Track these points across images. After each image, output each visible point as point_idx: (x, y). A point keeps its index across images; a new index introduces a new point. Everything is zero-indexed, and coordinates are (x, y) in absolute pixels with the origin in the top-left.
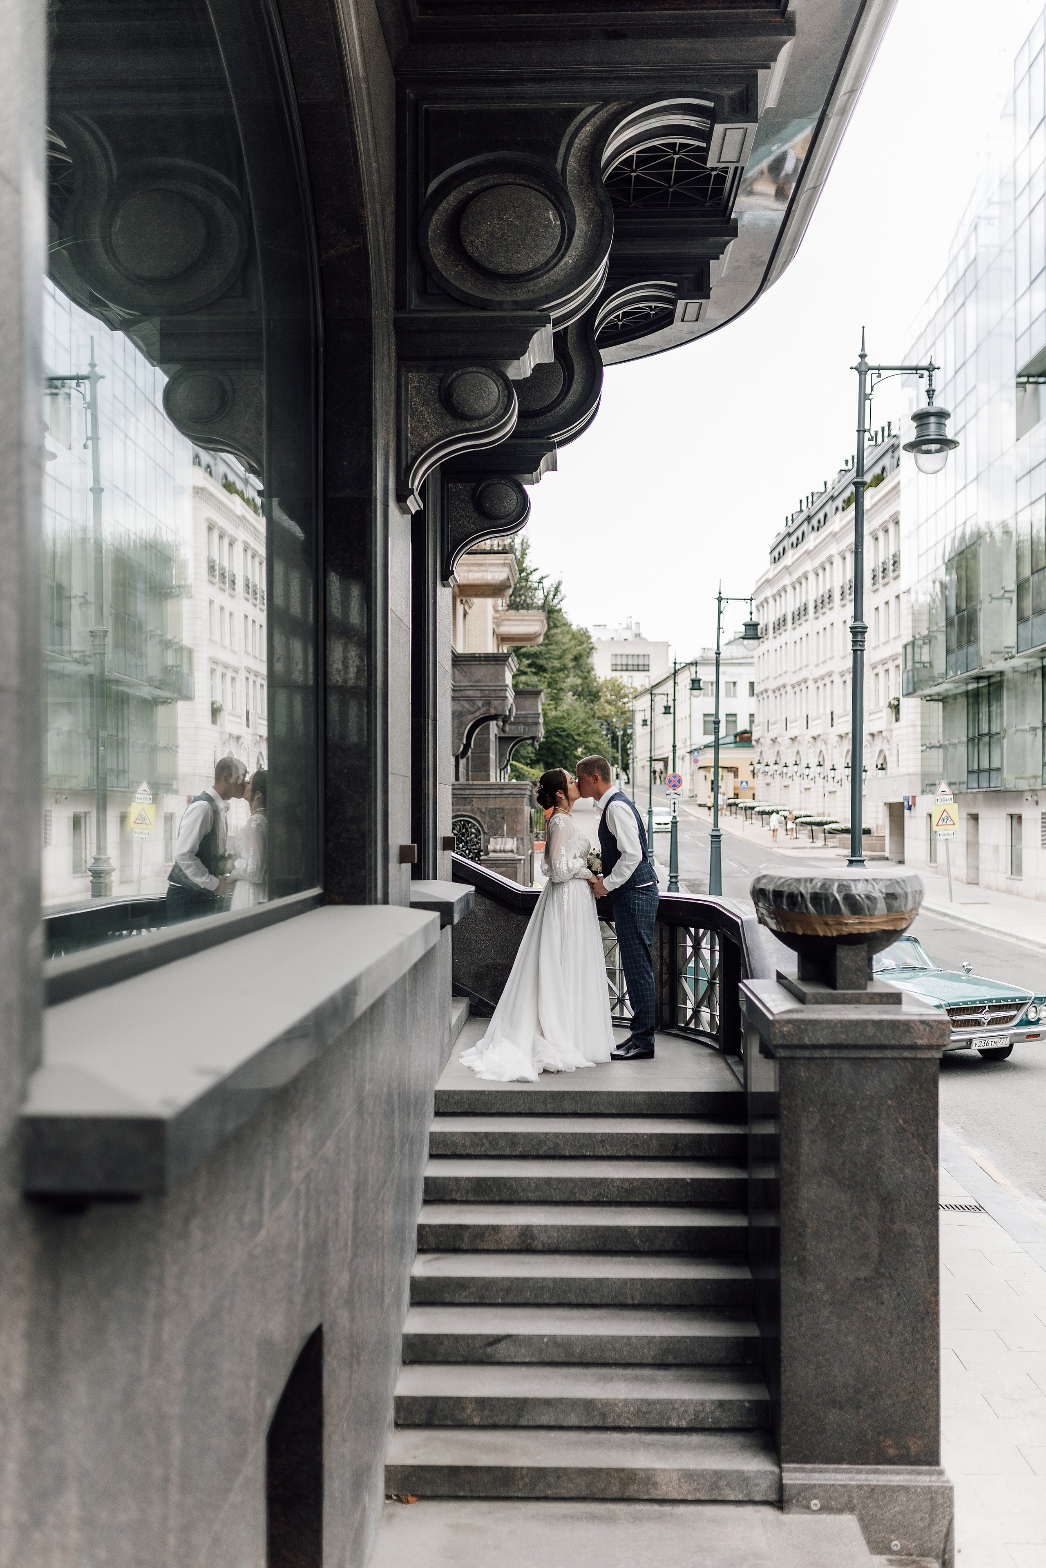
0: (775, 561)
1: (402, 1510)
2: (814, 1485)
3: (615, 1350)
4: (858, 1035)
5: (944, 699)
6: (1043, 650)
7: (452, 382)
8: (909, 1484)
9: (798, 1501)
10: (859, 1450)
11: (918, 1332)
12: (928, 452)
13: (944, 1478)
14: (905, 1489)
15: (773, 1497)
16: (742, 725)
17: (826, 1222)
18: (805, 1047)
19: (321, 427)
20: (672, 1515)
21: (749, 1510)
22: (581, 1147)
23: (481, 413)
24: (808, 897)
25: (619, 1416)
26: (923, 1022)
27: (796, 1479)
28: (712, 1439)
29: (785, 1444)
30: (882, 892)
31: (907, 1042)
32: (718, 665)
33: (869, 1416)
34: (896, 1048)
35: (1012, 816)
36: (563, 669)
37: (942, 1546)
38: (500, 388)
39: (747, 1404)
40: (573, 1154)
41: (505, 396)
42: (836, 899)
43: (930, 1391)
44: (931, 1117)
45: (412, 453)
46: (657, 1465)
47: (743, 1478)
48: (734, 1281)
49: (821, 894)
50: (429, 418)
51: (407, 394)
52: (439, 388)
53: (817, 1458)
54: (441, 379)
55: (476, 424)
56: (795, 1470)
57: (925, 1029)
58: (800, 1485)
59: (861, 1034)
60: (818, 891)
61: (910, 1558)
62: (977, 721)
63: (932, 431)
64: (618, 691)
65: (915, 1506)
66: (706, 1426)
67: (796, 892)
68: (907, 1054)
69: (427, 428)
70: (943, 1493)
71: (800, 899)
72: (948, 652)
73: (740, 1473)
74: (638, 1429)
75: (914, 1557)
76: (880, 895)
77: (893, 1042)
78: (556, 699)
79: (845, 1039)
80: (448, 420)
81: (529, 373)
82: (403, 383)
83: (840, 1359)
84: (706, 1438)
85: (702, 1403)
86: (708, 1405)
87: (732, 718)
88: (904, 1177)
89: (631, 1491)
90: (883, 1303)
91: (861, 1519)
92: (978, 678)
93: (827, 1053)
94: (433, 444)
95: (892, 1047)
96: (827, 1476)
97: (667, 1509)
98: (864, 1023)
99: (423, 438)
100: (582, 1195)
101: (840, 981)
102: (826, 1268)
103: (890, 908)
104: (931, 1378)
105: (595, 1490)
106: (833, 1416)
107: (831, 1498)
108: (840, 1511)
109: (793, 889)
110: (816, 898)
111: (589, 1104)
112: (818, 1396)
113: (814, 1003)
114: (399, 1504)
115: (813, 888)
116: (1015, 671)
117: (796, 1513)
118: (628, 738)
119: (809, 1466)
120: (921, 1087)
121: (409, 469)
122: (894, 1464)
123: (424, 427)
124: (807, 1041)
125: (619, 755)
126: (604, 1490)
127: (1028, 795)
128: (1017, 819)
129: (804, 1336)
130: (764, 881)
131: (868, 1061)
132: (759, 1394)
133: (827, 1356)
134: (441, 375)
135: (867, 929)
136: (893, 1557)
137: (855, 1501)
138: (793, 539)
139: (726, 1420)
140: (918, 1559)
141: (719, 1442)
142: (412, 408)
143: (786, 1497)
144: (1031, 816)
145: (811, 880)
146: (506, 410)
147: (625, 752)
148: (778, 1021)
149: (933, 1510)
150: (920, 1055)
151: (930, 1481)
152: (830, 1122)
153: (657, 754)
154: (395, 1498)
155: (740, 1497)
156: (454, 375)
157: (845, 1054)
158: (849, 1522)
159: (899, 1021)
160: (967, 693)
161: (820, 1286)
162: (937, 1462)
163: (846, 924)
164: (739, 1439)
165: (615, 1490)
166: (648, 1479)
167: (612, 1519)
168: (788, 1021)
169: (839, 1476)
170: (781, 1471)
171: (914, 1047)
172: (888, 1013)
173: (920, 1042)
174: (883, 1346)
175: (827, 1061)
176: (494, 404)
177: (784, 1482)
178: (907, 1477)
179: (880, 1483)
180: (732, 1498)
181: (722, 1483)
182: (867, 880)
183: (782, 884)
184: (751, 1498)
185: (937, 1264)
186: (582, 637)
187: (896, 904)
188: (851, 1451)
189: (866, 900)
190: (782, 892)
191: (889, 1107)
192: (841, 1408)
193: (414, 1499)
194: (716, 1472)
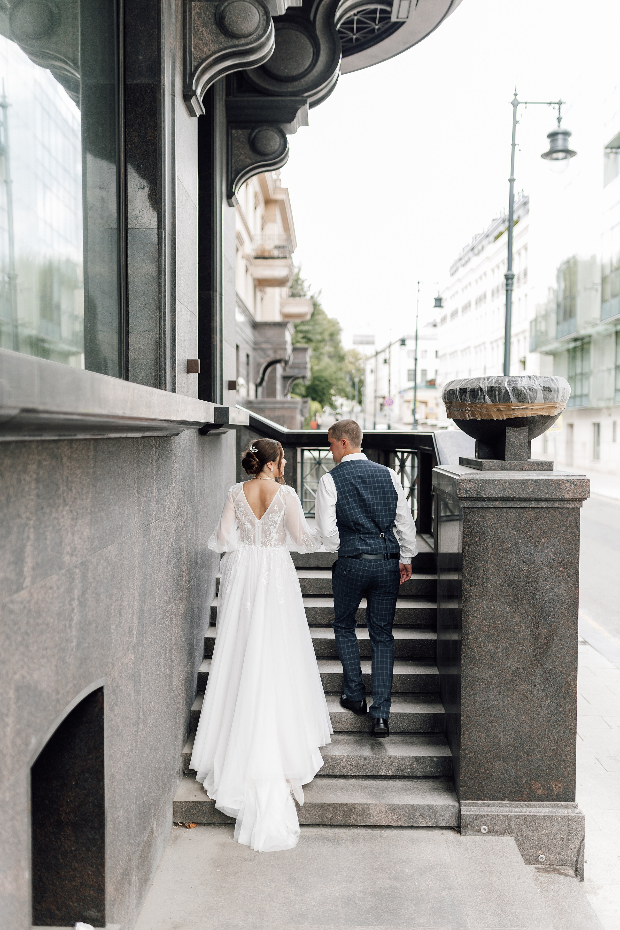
0: (452, 275)
1: (184, 833)
2: (484, 815)
3: (342, 722)
4: (521, 490)
5: (554, 354)
6: (617, 320)
7: (224, 9)
8: (552, 814)
9: (472, 826)
10: (517, 791)
11: (561, 706)
12: (557, 159)
13: (578, 811)
14: (550, 818)
15: (454, 824)
16: (430, 376)
17: (496, 627)
18: (482, 499)
19: (122, 27)
20: (381, 836)
21: (436, 833)
22: (321, 589)
23: (246, 32)
24: (485, 390)
25: (344, 768)
26: (569, 481)
27: (470, 811)
28: (410, 784)
29: (463, 786)
30: (541, 386)
31: (557, 496)
32: (416, 339)
33: (524, 767)
34: (549, 501)
35: (594, 424)
36: (323, 341)
37: (575, 859)
38: (261, 14)
39: (435, 759)
40: (315, 593)
41: (264, 20)
42: (507, 391)
43: (569, 749)
44: (574, 551)
45: (194, 64)
46: (370, 801)
47: (432, 810)
48: (427, 676)
49: (496, 387)
50: (207, 36)
51: (191, 18)
52: (215, 14)
53: (486, 796)
54: (216, 7)
55: (243, 41)
56: (470, 805)
57: (571, 486)
58: (473, 815)
59: (524, 490)
60: (493, 385)
61: (552, 866)
62: (575, 366)
63: (560, 144)
64: (356, 356)
65: (556, 830)
66: (406, 774)
67: (477, 387)
68: (557, 505)
69: (206, 44)
70: (577, 821)
71: (479, 392)
72: (558, 323)
73: (430, 807)
74: (357, 777)
75: (555, 866)
76: (539, 387)
77: (547, 496)
78: (318, 358)
79: (511, 493)
80: (222, 38)
81: (283, 12)
82: (188, 10)
83: (504, 726)
84: (406, 783)
85: (403, 758)
86: (407, 760)
87: (424, 372)
88: (553, 595)
89: (351, 820)
90: (535, 686)
91: (517, 840)
92: (576, 340)
93: (498, 504)
94: (210, 56)
95: (547, 500)
96: (493, 809)
97: (377, 832)
98: (526, 482)
99: (203, 52)
100: (321, 619)
101: (508, 454)
102: (495, 660)
103: (546, 399)
104: (570, 739)
105: (326, 819)
106: (498, 766)
107: (496, 825)
108: (502, 834)
109: (475, 386)
110: (492, 391)
111: (327, 561)
112: (487, 752)
113: (488, 470)
114: (183, 829)
115: (489, 383)
116: (598, 333)
117: (471, 835)
118: (362, 382)
119: (480, 802)
120: (567, 530)
121: (192, 75)
122: (541, 800)
123: (203, 44)
124: (483, 495)
125: (356, 393)
126: (331, 819)
127: (605, 411)
128: (597, 426)
129: (478, 710)
130: (453, 384)
131: (528, 510)
132: (445, 752)
133: (494, 724)
134: (216, 3)
135: (528, 414)
136: (540, 866)
137: (513, 827)
138: (463, 262)
139: (420, 770)
140: (558, 867)
141: (415, 786)
142: (194, 29)
143: (463, 824)
144: (606, 423)
145: (488, 378)
146: (265, 31)
147: (360, 393)
148: (462, 480)
149: (569, 834)
150: (566, 505)
151: (568, 813)
152: (500, 555)
153: (380, 393)
154: (181, 824)
155: (430, 824)
156: (226, 4)
157: (511, 504)
158: (509, 841)
159: (552, 480)
160: (568, 350)
161: (491, 673)
162: (574, 800)
163: (514, 409)
164: (430, 784)
165: (339, 819)
166: (364, 811)
167: (337, 840)
168: (470, 480)
169: (501, 809)
170: (460, 805)
171: (562, 500)
172: (544, 475)
173: (566, 496)
174: (535, 716)
175: (498, 510)
176: (256, 25)
177: (462, 813)
178: (551, 810)
179: (531, 814)
180: (424, 825)
181: (417, 814)
182: (530, 377)
183: (467, 383)
184: (438, 824)
185: (576, 657)
186: (334, 323)
187: (550, 396)
188: (511, 791)
189: (528, 391)
190: (466, 389)
191: (543, 543)
192: (504, 761)
193: (195, 825)
194: (413, 806)
